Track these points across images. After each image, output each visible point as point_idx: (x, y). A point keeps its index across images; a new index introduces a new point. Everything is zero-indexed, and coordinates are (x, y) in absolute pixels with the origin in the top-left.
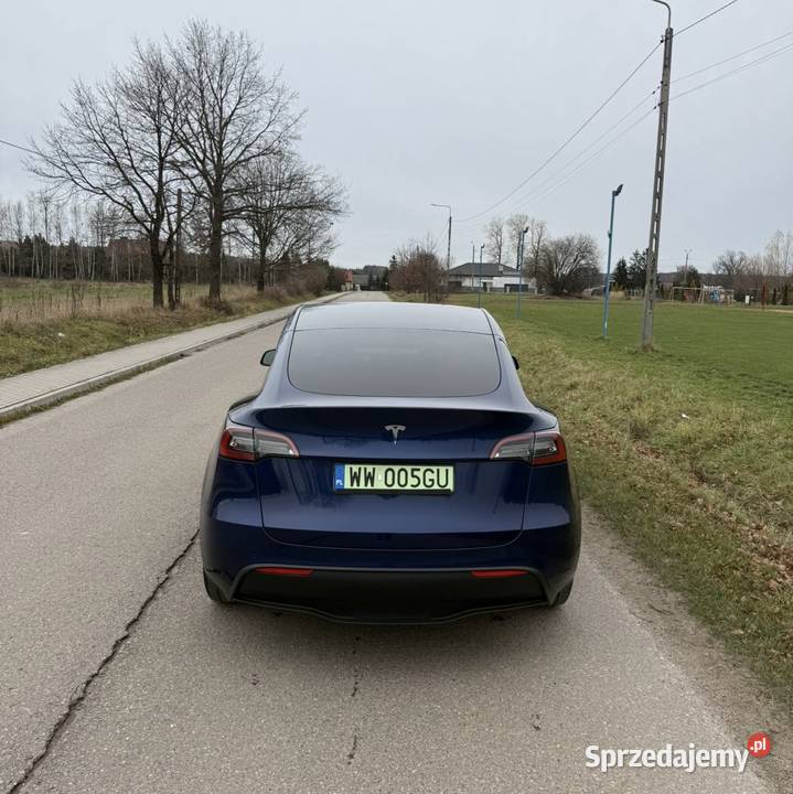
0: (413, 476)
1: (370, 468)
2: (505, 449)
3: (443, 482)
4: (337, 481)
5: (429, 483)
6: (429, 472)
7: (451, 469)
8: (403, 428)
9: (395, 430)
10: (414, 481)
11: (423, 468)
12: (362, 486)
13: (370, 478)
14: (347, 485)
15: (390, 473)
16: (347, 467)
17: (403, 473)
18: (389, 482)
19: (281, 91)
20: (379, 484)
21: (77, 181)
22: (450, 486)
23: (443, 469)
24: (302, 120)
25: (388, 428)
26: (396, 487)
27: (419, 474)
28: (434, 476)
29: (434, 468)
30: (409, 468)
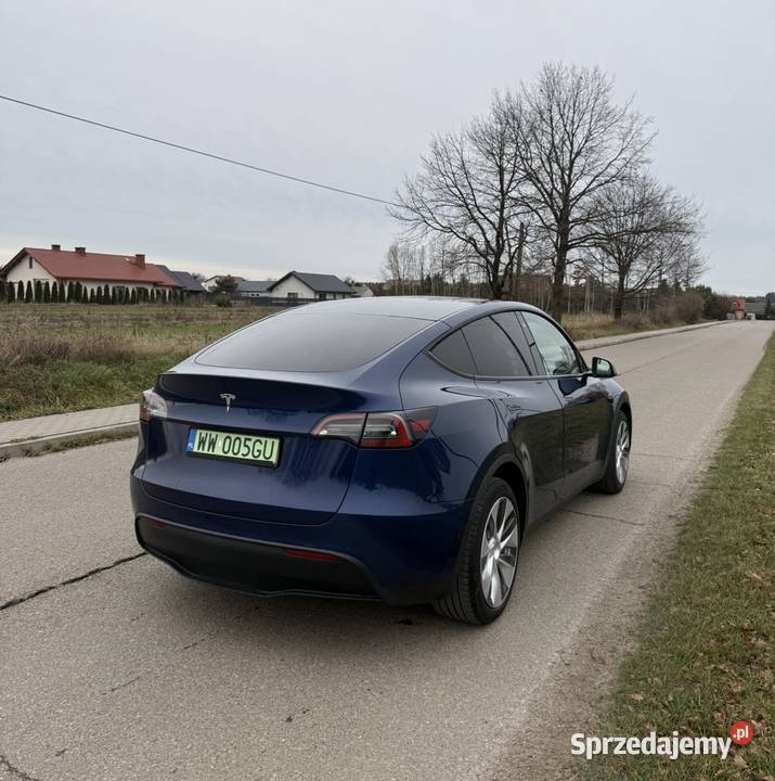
0: (245, 446)
1: (214, 434)
2: (331, 427)
3: (267, 455)
4: (190, 444)
5: (256, 454)
6: (258, 443)
7: (277, 442)
8: (233, 397)
9: (229, 397)
10: (244, 450)
11: (254, 439)
12: (205, 451)
13: (213, 444)
14: (195, 450)
15: (228, 440)
16: (199, 432)
17: (238, 441)
18: (226, 450)
19: (634, 119)
20: (218, 451)
21: (429, 222)
22: (274, 459)
23: (270, 441)
24: (653, 143)
25: (223, 396)
26: (230, 454)
27: (250, 444)
28: (261, 447)
29: (263, 440)
30: (243, 437)
